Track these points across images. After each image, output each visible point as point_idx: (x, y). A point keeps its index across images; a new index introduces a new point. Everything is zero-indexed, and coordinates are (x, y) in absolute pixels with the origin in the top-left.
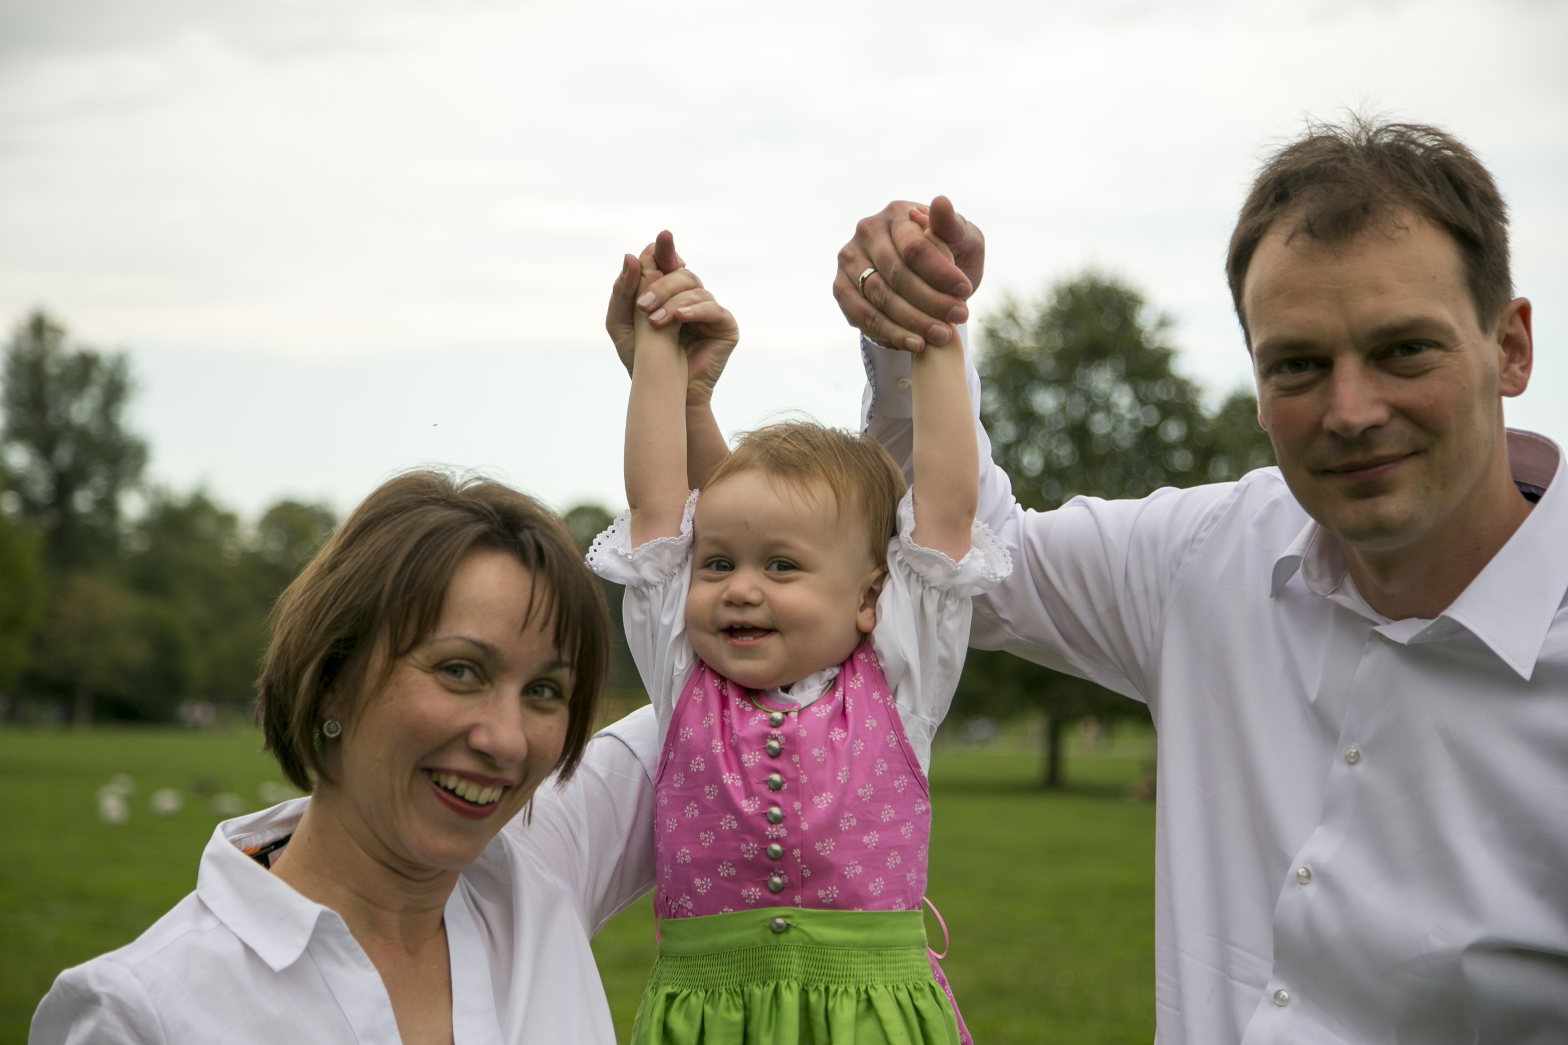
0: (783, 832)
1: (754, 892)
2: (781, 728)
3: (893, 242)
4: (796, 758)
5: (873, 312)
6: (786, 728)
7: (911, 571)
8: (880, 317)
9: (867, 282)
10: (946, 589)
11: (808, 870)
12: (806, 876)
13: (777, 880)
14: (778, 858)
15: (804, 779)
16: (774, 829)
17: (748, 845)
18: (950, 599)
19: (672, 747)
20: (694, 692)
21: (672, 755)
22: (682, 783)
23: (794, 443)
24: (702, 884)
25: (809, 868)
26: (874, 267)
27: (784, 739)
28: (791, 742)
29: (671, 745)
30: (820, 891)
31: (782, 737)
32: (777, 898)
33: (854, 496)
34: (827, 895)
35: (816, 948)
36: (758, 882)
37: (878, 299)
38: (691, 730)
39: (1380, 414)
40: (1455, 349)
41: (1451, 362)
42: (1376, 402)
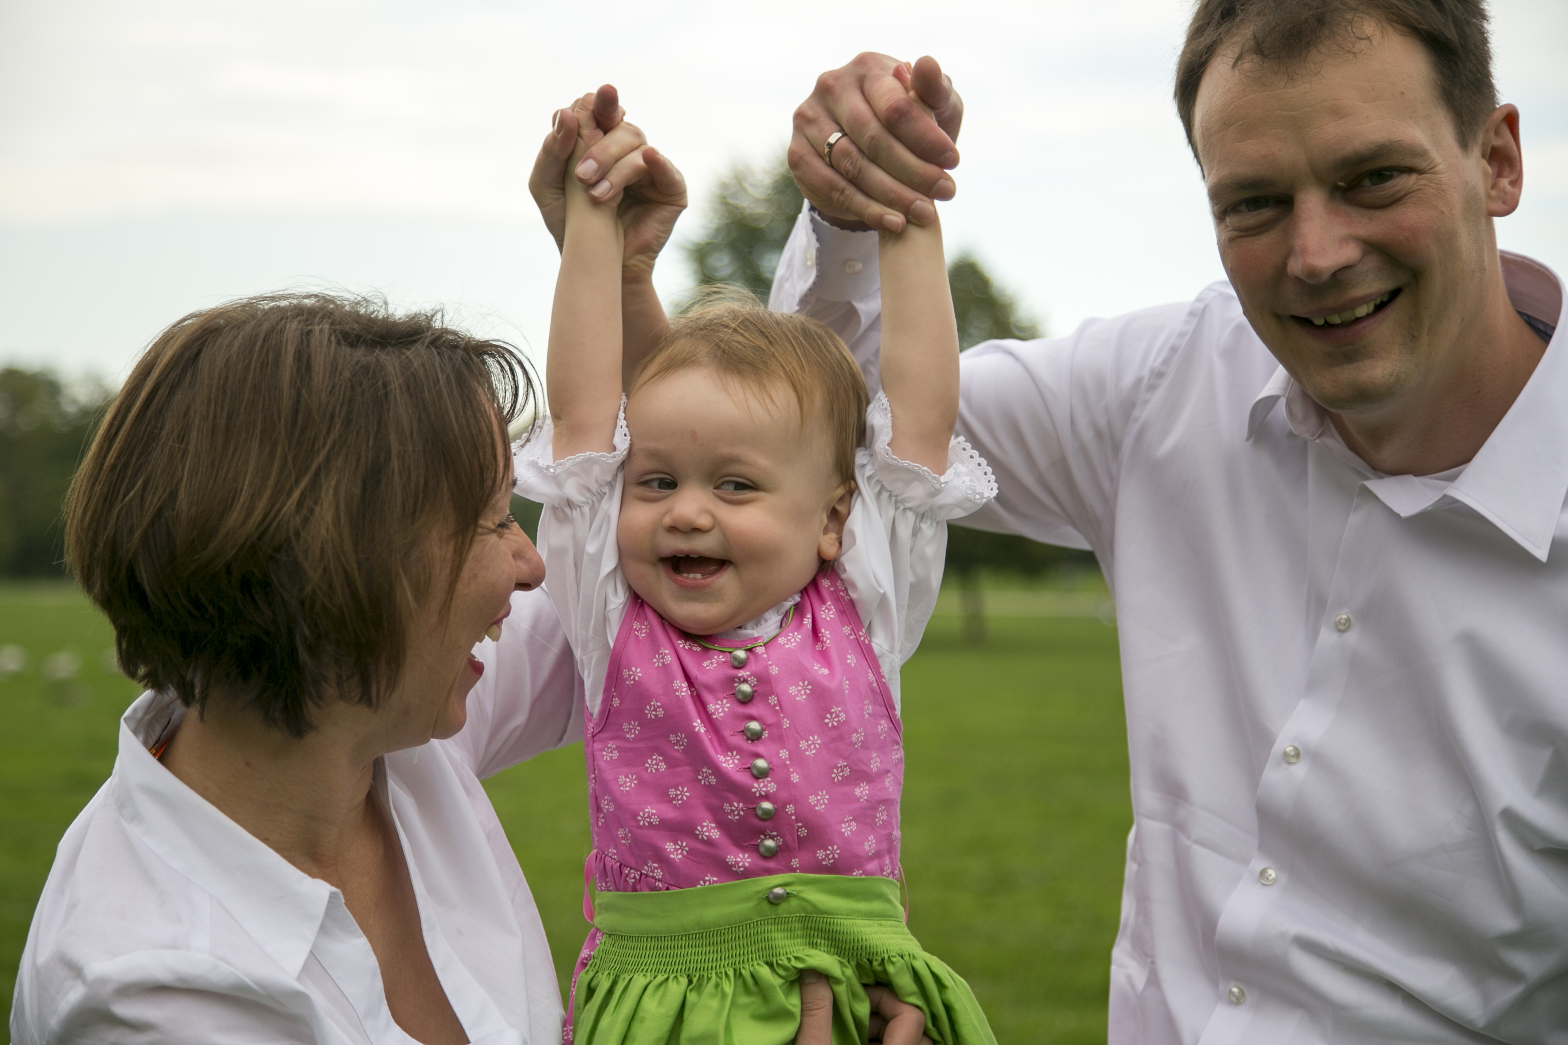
0: (772, 787)
1: (743, 859)
2: (748, 667)
3: (868, 101)
4: (773, 700)
5: (842, 183)
6: (754, 667)
7: (883, 488)
8: (850, 190)
9: (835, 149)
10: (922, 510)
11: (803, 829)
12: (802, 836)
13: (770, 843)
14: (768, 816)
15: (786, 723)
16: (762, 785)
17: (732, 805)
18: (926, 522)
19: (614, 692)
20: (634, 627)
21: (616, 702)
22: (637, 732)
23: (746, 334)
24: (674, 850)
25: (805, 826)
26: (842, 130)
27: (755, 679)
28: (764, 681)
29: (613, 690)
30: (818, 852)
31: (752, 677)
32: (771, 864)
33: (818, 399)
34: (827, 855)
35: (820, 917)
36: (746, 847)
37: (850, 168)
38: (639, 670)
39: (1350, 253)
40: (1431, 171)
41: (1425, 185)
42: (1345, 240)
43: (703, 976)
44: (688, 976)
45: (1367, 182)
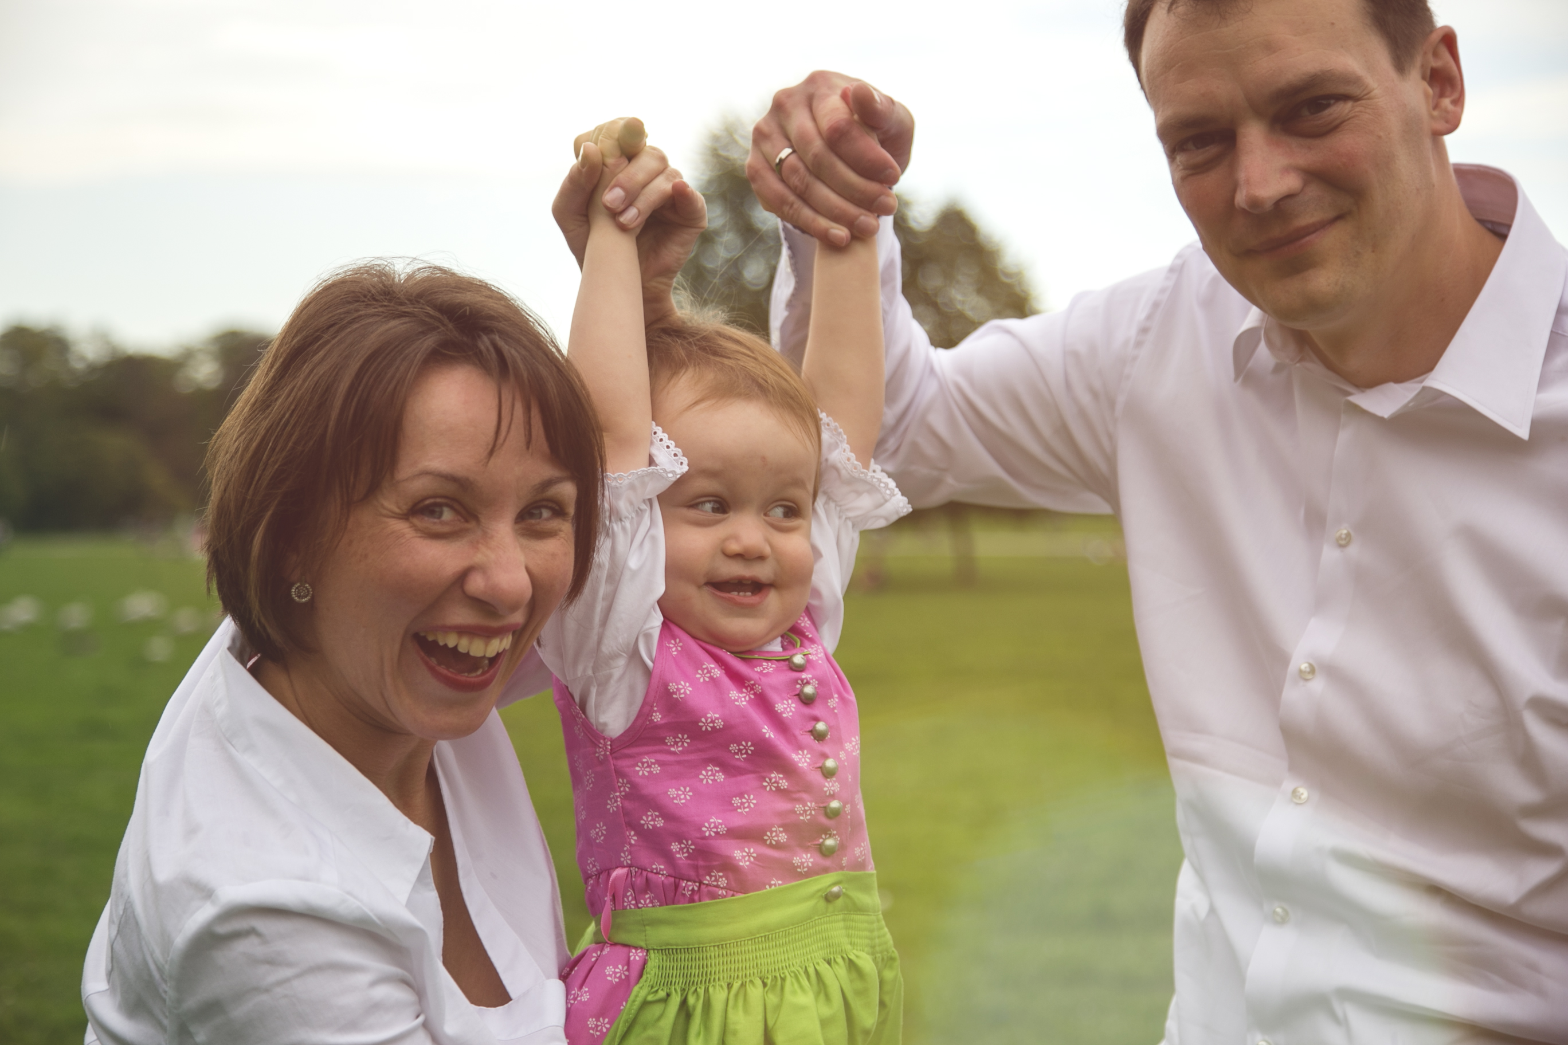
0: (837, 787)
1: (807, 859)
2: (807, 671)
3: (814, 120)
4: (832, 703)
5: (792, 197)
6: (811, 670)
8: (798, 204)
9: (785, 164)
13: (830, 842)
14: (836, 815)
16: (830, 784)
17: (805, 806)
19: (656, 706)
21: (657, 717)
22: (685, 745)
24: (742, 857)
26: (792, 147)
30: (856, 849)
32: (830, 862)
34: (861, 852)
36: (809, 847)
37: (798, 183)
38: (687, 684)
39: (1291, 182)
40: (1365, 97)
41: (1361, 112)
42: (1286, 170)
43: (775, 977)
44: (760, 978)
45: (1305, 112)
